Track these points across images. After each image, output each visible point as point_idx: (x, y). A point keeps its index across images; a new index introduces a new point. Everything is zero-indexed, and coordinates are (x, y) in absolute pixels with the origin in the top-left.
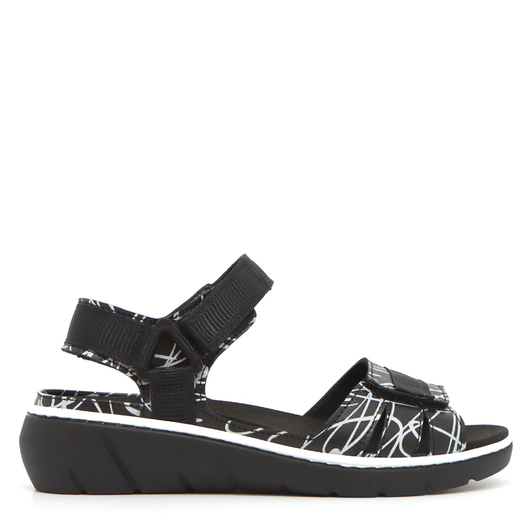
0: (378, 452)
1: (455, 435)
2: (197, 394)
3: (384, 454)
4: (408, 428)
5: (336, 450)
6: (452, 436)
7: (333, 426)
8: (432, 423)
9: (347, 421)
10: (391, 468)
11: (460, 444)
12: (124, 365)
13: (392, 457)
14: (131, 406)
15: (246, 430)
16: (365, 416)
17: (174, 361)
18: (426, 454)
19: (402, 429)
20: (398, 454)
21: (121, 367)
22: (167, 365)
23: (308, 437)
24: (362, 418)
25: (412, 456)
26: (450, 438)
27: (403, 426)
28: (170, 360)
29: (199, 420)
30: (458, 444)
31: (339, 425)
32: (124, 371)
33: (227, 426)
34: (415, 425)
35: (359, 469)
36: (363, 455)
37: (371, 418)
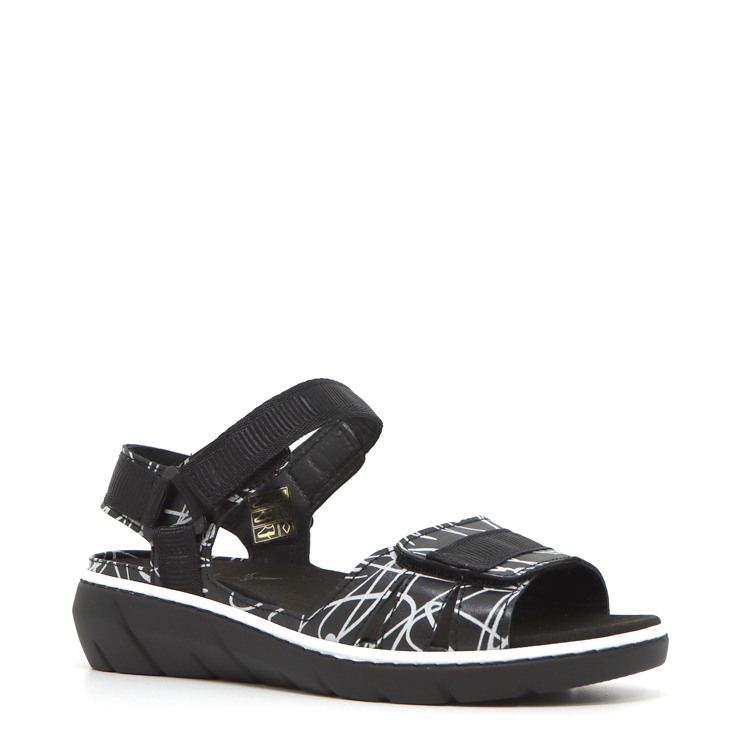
0: (379, 642)
1: (491, 625)
2: (203, 559)
3: (386, 645)
4: (423, 611)
5: (331, 636)
6: (485, 627)
7: (331, 605)
8: (460, 607)
9: (348, 598)
10: (392, 664)
11: (498, 637)
12: (136, 523)
13: (397, 649)
14: (143, 571)
15: (247, 605)
16: (372, 592)
17: (186, 518)
18: (444, 648)
19: (414, 611)
20: (403, 646)
21: (133, 524)
22: (179, 522)
23: (303, 617)
24: (368, 596)
25: (424, 650)
26: (480, 629)
27: (417, 608)
28: (182, 516)
29: (205, 591)
30: (495, 639)
31: (338, 603)
32: (136, 529)
33: (231, 599)
34: (434, 607)
35: (354, 662)
36: (361, 645)
37: (378, 596)
